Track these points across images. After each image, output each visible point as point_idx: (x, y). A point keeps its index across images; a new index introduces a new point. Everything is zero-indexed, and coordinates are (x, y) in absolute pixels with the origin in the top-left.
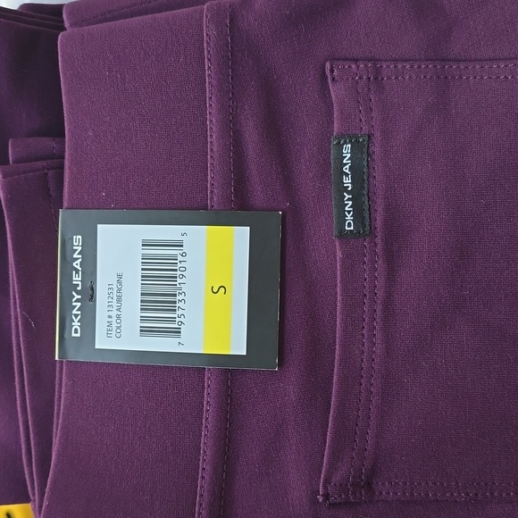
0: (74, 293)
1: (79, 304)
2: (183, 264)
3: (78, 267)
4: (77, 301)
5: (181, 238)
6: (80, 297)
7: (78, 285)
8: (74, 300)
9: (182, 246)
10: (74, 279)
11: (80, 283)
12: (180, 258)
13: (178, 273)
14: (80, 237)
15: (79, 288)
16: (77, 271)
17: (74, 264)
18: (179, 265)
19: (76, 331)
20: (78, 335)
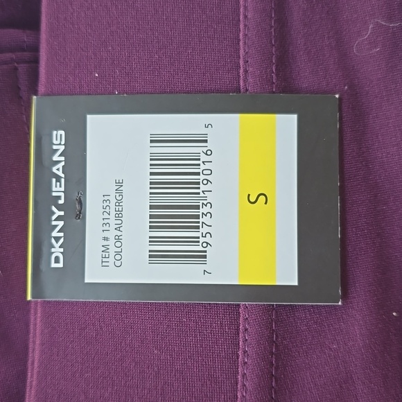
0: (54, 209)
1: (61, 224)
2: (208, 166)
3: (60, 173)
4: (59, 218)
5: (204, 131)
6: (62, 213)
7: (59, 197)
8: (54, 217)
9: (206, 141)
10: (54, 189)
11: (62, 195)
12: (203, 158)
13: (202, 177)
14: (63, 133)
15: (61, 202)
16: (58, 179)
17: (54, 169)
18: (202, 167)
19: (57, 260)
20: (61, 265)
